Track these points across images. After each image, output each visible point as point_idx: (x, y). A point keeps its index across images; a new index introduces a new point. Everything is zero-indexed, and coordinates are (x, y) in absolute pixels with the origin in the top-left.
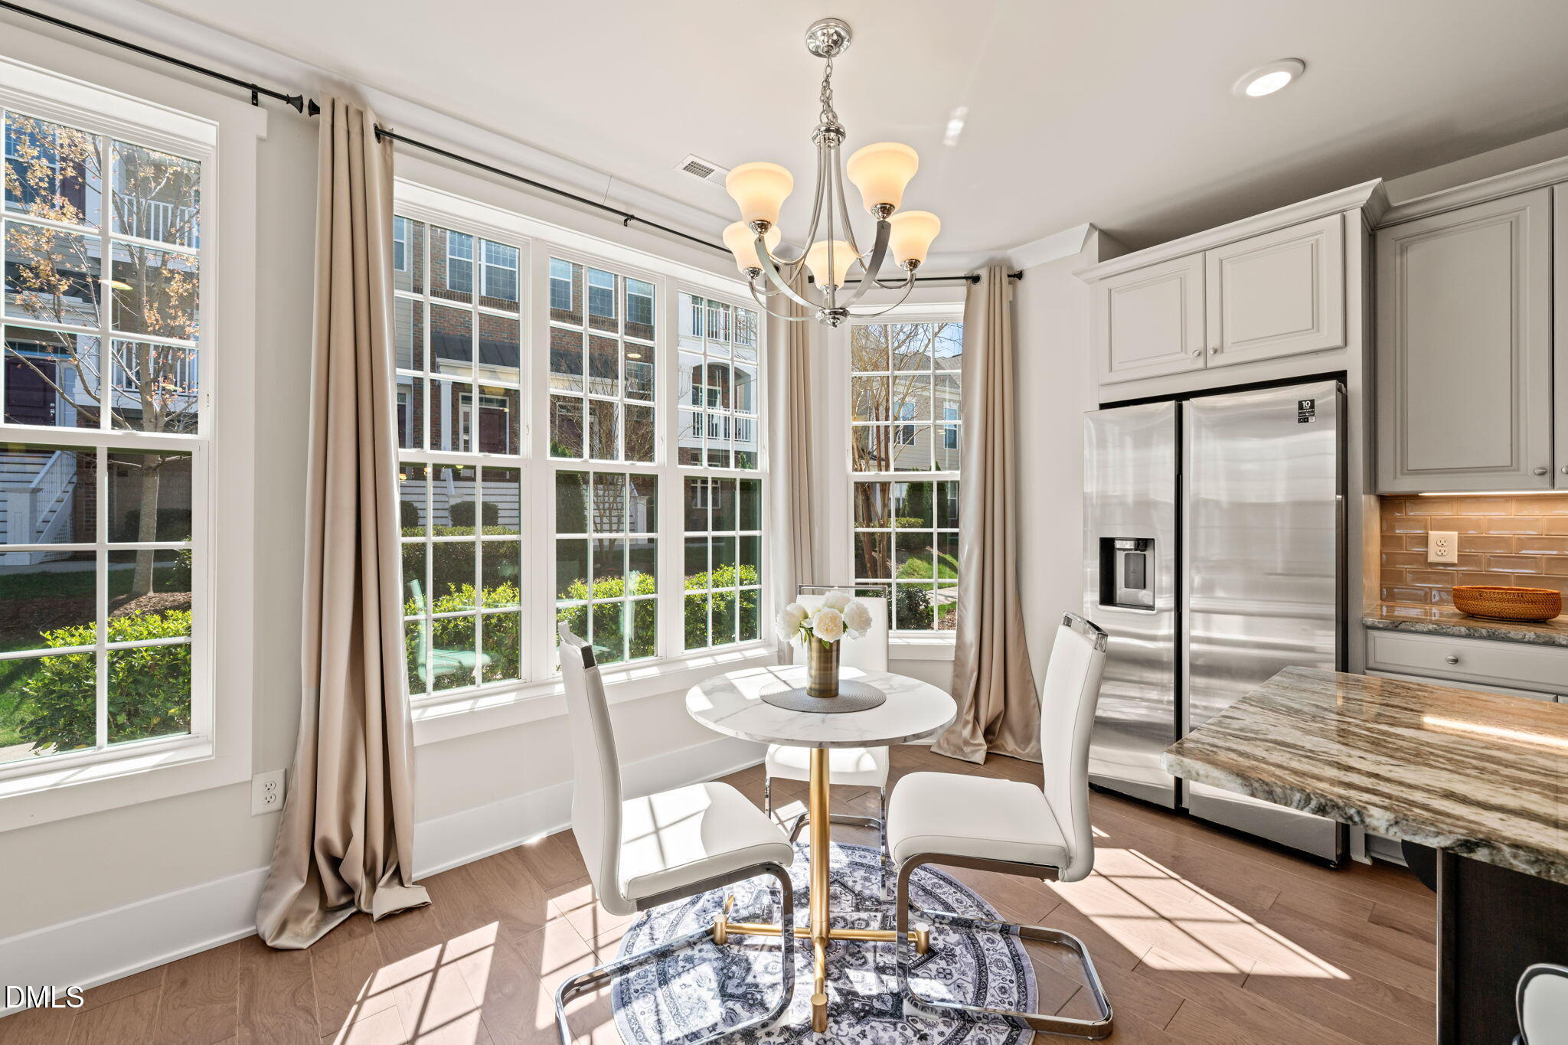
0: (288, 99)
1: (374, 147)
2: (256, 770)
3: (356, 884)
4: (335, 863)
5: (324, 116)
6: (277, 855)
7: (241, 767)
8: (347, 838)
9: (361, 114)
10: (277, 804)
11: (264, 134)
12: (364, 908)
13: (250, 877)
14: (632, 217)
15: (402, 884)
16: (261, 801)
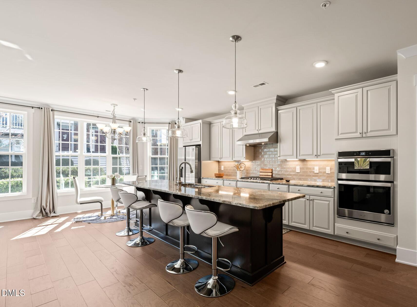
0: (38, 108)
1: (51, 112)
2: (32, 197)
3: (48, 213)
4: (45, 210)
5: (43, 109)
6: (35, 208)
7: (30, 196)
8: (46, 206)
9: (49, 109)
10: (36, 202)
11: (34, 112)
12: (49, 216)
13: (31, 211)
14: (99, 117)
15: (55, 213)
16: (33, 201)
